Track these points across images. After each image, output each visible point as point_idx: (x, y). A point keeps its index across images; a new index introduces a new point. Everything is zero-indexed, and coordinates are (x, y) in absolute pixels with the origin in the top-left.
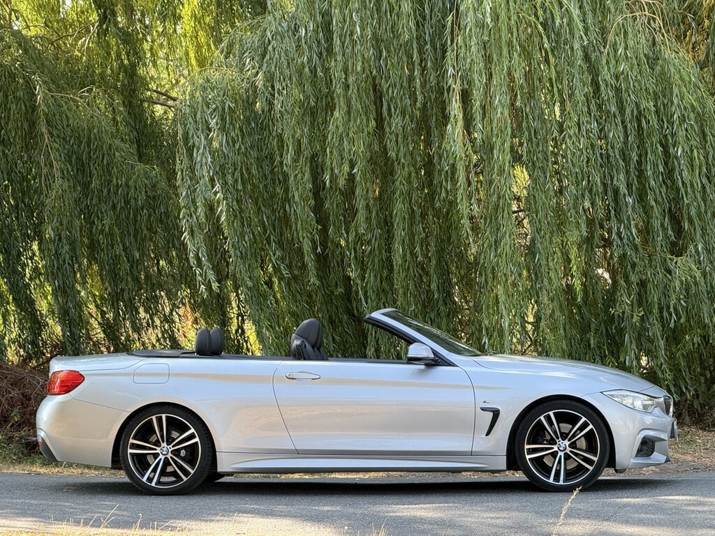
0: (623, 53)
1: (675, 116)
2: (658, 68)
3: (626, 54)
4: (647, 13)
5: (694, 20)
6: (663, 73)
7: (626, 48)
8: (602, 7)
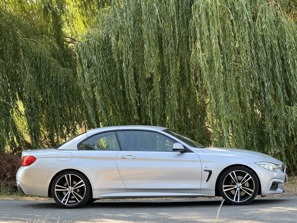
1: (287, 46)
2: (279, 26)
3: (265, 21)
4: (274, 2)
5: (294, 4)
6: (281, 28)
7: (265, 18)
8: (255, 0)
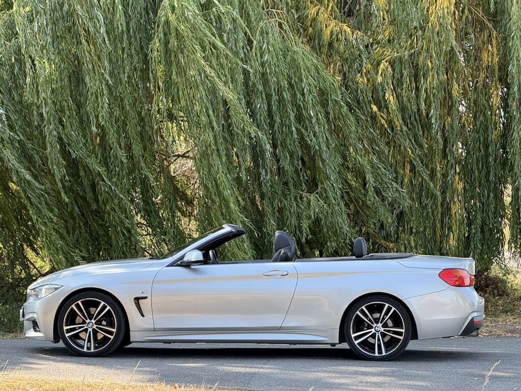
0: (266, 48)
1: (305, 90)
2: (289, 58)
3: (268, 49)
4: (277, 19)
5: (302, 27)
7: (268, 44)
8: (247, 16)
